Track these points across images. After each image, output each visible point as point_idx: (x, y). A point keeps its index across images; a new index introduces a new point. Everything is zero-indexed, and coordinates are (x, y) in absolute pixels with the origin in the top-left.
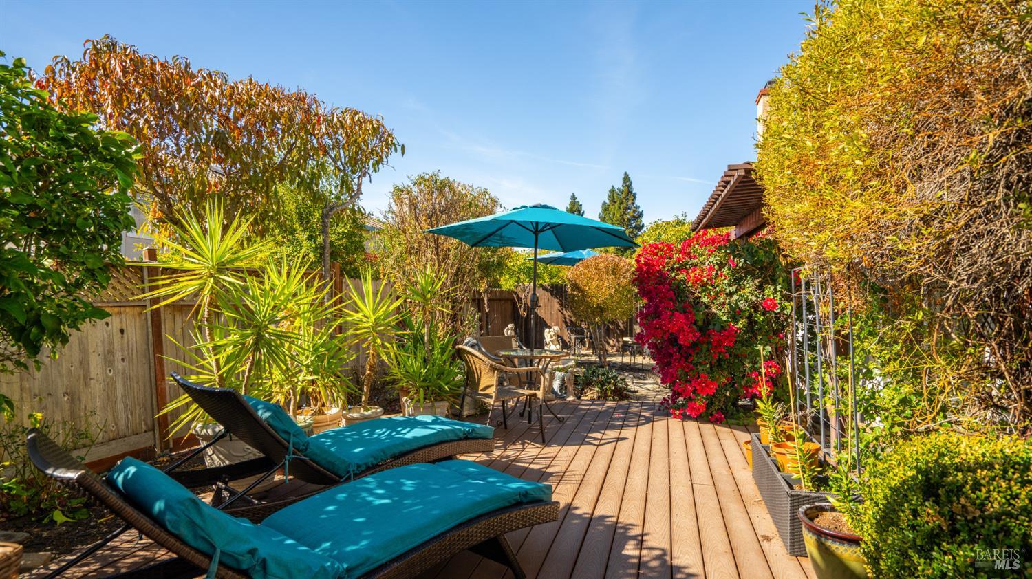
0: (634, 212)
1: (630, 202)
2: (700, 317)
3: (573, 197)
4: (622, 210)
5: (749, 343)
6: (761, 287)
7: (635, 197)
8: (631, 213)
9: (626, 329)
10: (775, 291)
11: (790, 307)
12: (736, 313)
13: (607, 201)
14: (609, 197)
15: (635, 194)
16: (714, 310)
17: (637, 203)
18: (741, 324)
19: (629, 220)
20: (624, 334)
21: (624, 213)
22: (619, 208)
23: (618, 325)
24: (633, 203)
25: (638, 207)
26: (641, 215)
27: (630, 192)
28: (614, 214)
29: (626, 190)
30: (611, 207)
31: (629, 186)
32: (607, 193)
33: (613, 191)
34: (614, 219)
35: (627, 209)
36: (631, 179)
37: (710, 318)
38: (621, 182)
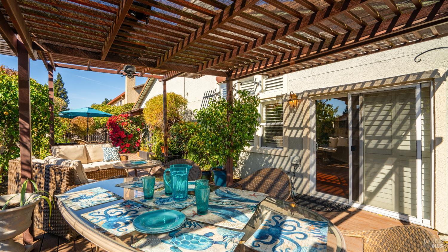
1: (61, 86)
2: (125, 132)
5: (135, 137)
6: (136, 126)
7: (63, 84)
8: (62, 91)
10: (139, 127)
11: (142, 130)
12: (132, 132)
15: (64, 83)
16: (127, 131)
17: (65, 87)
18: (133, 133)
19: (60, 94)
21: (58, 91)
22: (56, 88)
24: (63, 87)
25: (64, 89)
26: (66, 93)
27: (61, 82)
29: (59, 81)
35: (59, 89)
36: (62, 76)
37: (127, 133)
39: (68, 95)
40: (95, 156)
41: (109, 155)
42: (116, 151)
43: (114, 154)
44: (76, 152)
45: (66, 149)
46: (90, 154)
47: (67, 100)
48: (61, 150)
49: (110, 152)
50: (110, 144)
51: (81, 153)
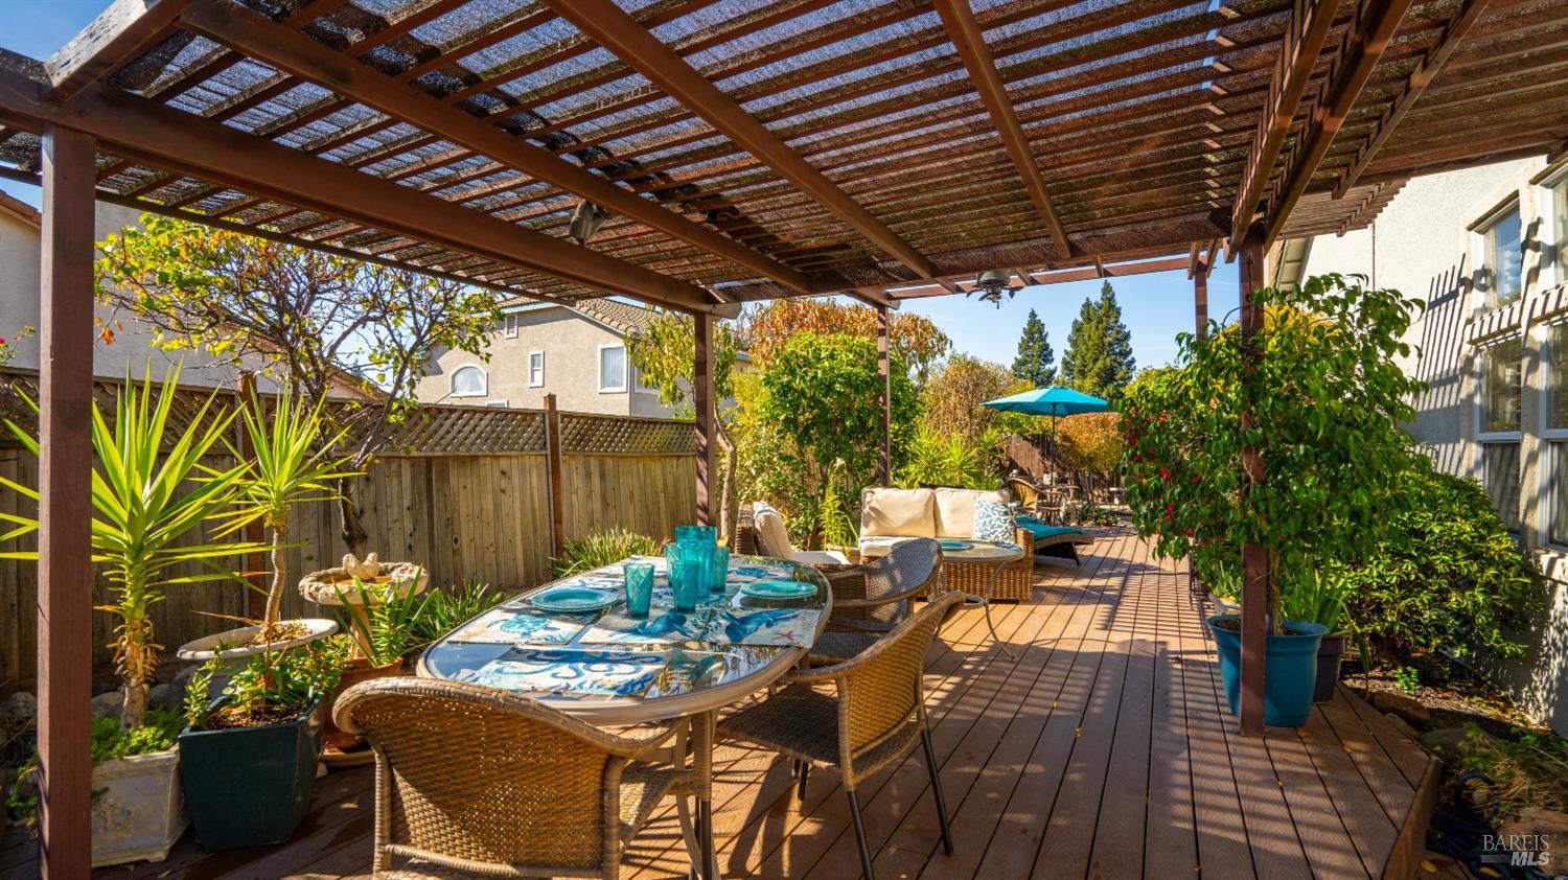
0: (1118, 333)
1: (1112, 320)
3: (1033, 315)
4: (1100, 331)
7: (1119, 313)
8: (1114, 335)
9: (1112, 479)
13: (1080, 319)
14: (1082, 312)
15: (1119, 309)
17: (1122, 320)
19: (1110, 344)
20: (1110, 484)
21: (1104, 335)
22: (1097, 328)
23: (1102, 475)
24: (1116, 322)
25: (1121, 327)
26: (1127, 336)
27: (1112, 306)
28: (1090, 336)
29: (1106, 306)
30: (1085, 326)
31: (1111, 299)
32: (1079, 308)
33: (1087, 305)
34: (1090, 343)
35: (1107, 329)
38: (1100, 294)
39: (1132, 343)
40: (955, 522)
41: (984, 524)
42: (1006, 513)
43: (998, 523)
44: (907, 505)
45: (886, 497)
46: (944, 515)
47: (1129, 358)
48: (875, 497)
49: (989, 516)
50: (1002, 495)
51: (918, 510)
